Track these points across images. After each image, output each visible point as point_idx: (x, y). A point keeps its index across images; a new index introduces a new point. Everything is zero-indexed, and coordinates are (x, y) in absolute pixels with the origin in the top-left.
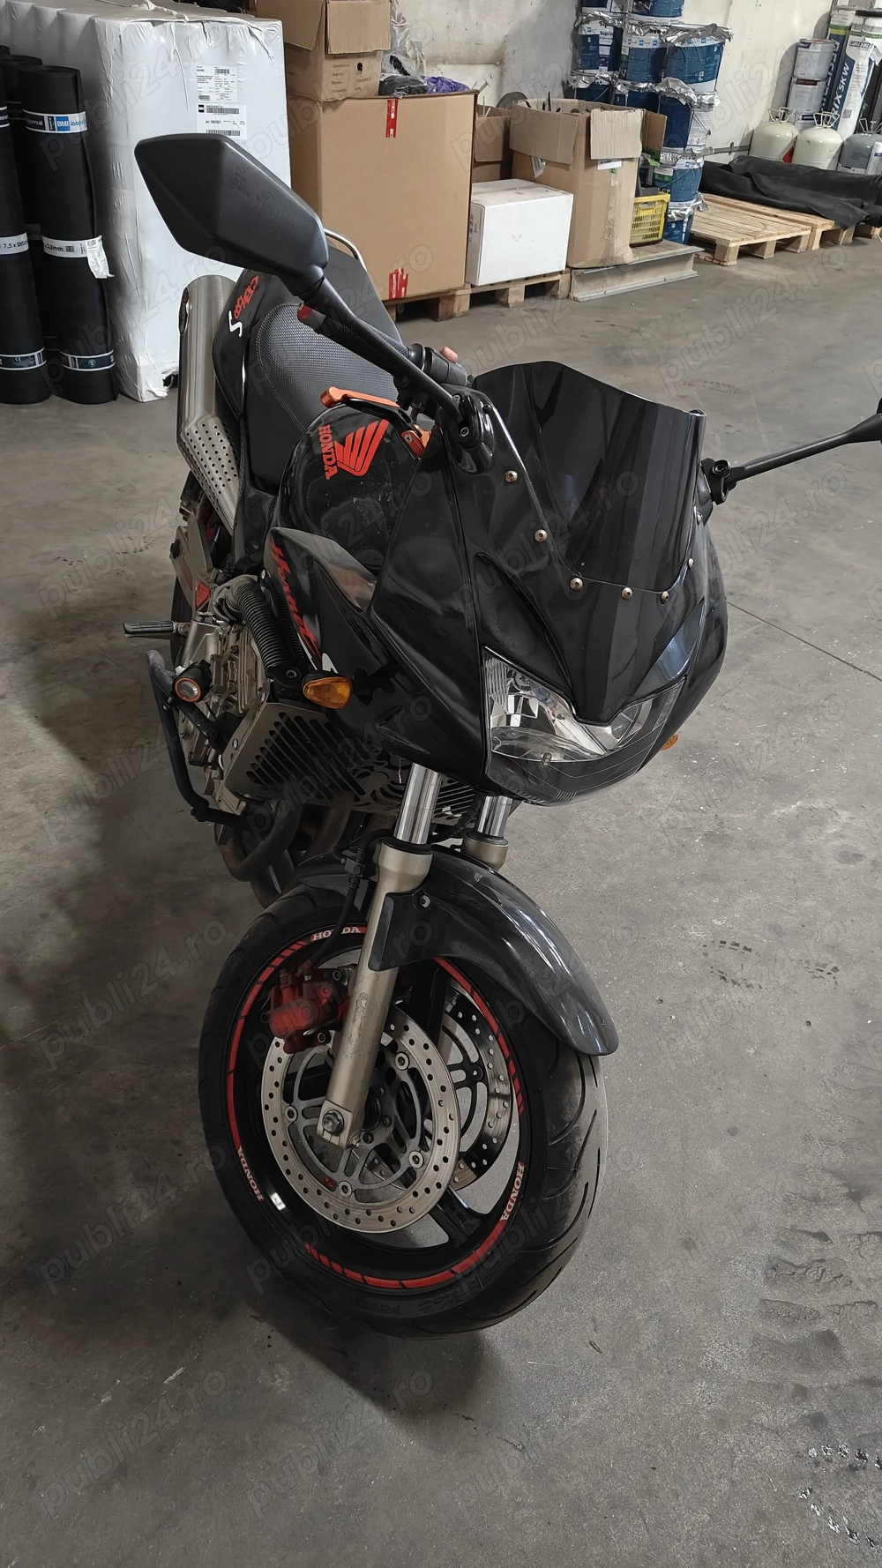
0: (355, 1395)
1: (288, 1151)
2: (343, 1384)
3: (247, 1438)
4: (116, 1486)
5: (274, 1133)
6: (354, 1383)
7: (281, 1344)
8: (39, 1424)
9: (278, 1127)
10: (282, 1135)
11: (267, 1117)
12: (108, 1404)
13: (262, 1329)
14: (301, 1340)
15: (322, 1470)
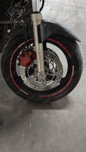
0: (55, 110)
1: (31, 85)
2: (53, 110)
3: (47, 125)
4: (34, 145)
5: (27, 84)
6: (54, 109)
7: (41, 111)
8: (16, 146)
9: (28, 82)
10: (29, 83)
11: (25, 82)
12: (24, 136)
13: (37, 111)
14: (43, 109)
15: (59, 122)
